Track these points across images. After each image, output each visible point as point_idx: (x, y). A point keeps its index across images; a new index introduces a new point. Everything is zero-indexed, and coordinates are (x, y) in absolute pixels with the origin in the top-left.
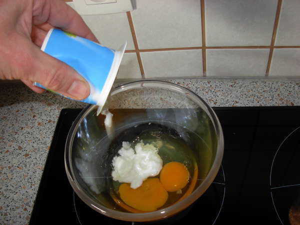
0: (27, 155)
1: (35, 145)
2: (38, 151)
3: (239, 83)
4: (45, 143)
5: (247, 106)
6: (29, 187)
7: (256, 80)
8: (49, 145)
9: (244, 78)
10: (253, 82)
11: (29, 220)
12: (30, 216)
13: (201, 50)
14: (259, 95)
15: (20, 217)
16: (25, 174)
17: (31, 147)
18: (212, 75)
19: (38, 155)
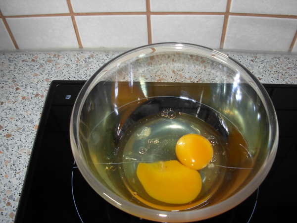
0: (8, 136)
1: (19, 123)
2: (24, 130)
3: (260, 58)
4: (31, 122)
5: (272, 83)
6: (13, 175)
7: (279, 56)
8: (37, 123)
9: (265, 53)
10: (276, 58)
11: (14, 218)
12: (15, 213)
13: (223, 16)
14: (284, 72)
15: (2, 214)
16: (7, 159)
17: (14, 126)
18: (231, 47)
19: (23, 136)
